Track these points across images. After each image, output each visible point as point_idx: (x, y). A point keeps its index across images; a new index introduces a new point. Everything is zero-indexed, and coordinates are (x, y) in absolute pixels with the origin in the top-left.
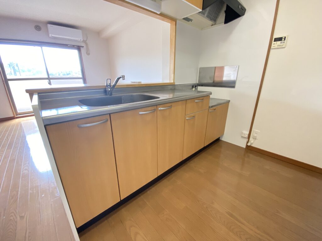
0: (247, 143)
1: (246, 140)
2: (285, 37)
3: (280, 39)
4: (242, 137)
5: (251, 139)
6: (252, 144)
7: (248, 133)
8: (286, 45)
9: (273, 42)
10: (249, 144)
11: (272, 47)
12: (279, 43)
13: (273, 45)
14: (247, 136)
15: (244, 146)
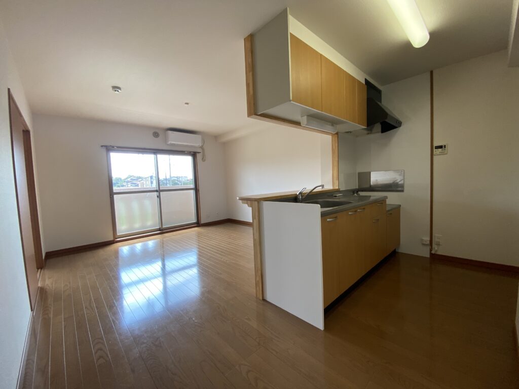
0: (431, 250)
1: (428, 248)
2: (445, 146)
3: (441, 147)
4: (423, 244)
5: (434, 246)
6: (436, 251)
7: (428, 239)
8: (447, 152)
9: (434, 150)
10: (433, 252)
11: (434, 154)
12: (440, 150)
13: (434, 152)
14: (428, 242)
15: (428, 255)
